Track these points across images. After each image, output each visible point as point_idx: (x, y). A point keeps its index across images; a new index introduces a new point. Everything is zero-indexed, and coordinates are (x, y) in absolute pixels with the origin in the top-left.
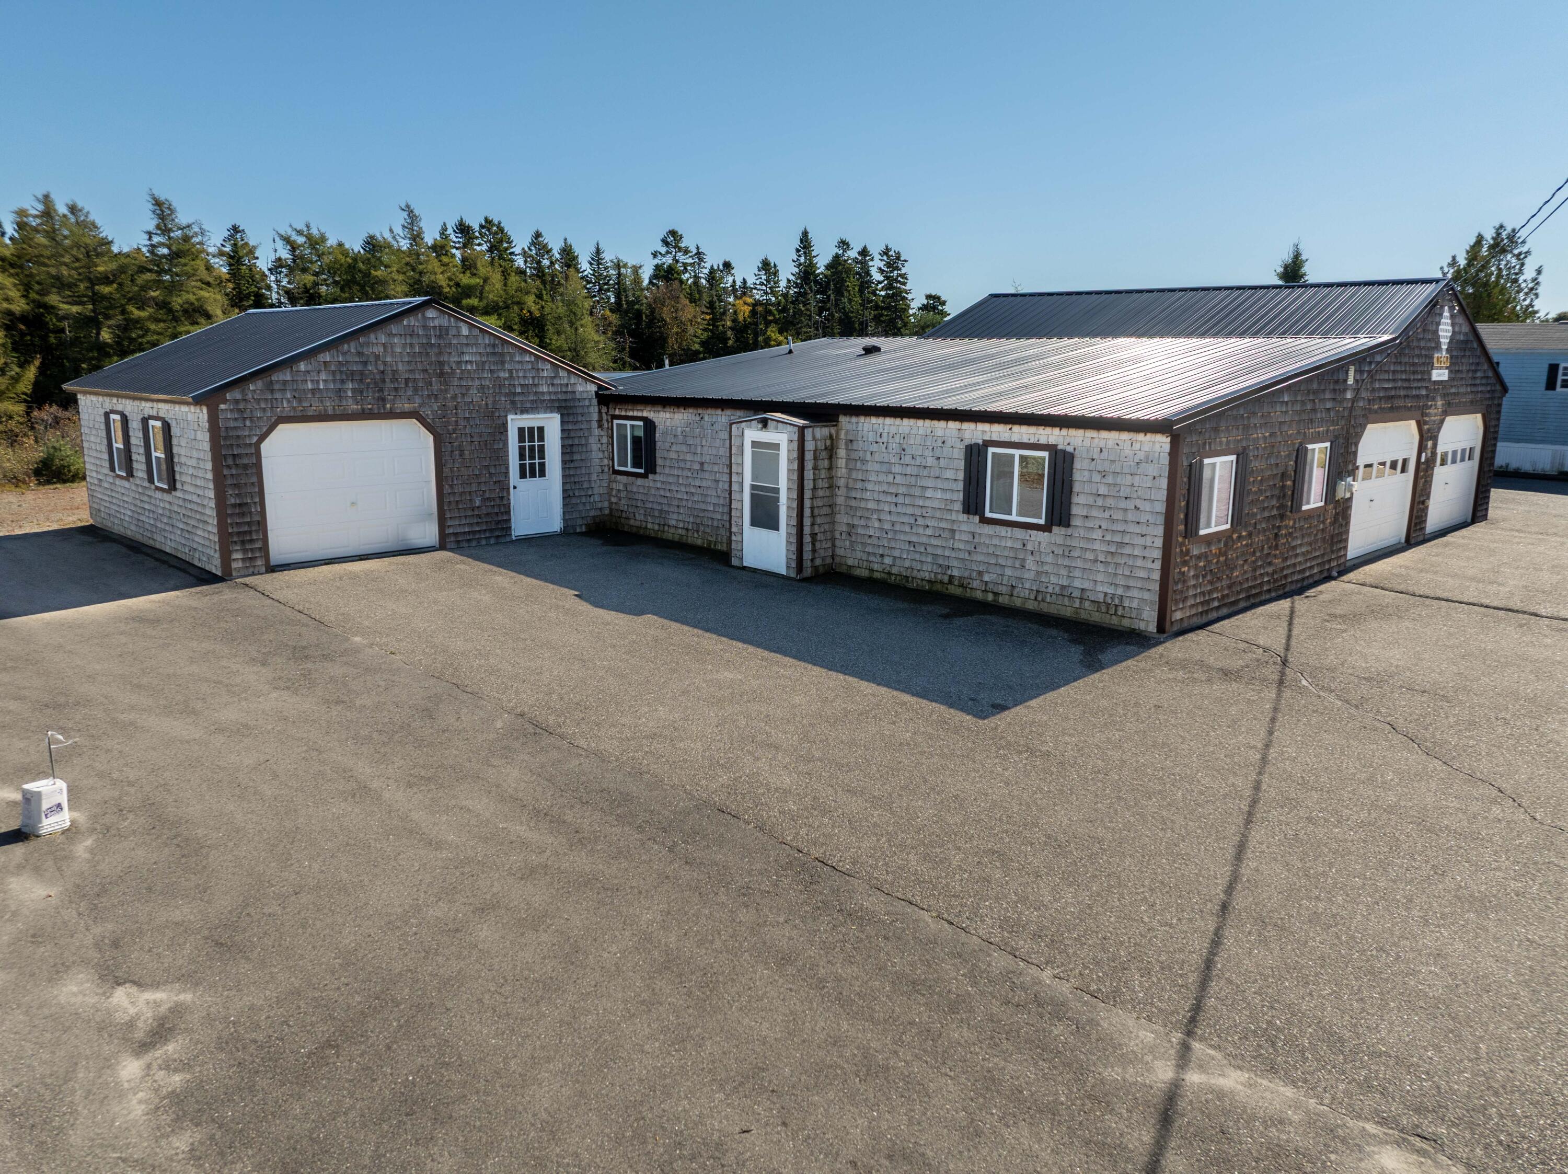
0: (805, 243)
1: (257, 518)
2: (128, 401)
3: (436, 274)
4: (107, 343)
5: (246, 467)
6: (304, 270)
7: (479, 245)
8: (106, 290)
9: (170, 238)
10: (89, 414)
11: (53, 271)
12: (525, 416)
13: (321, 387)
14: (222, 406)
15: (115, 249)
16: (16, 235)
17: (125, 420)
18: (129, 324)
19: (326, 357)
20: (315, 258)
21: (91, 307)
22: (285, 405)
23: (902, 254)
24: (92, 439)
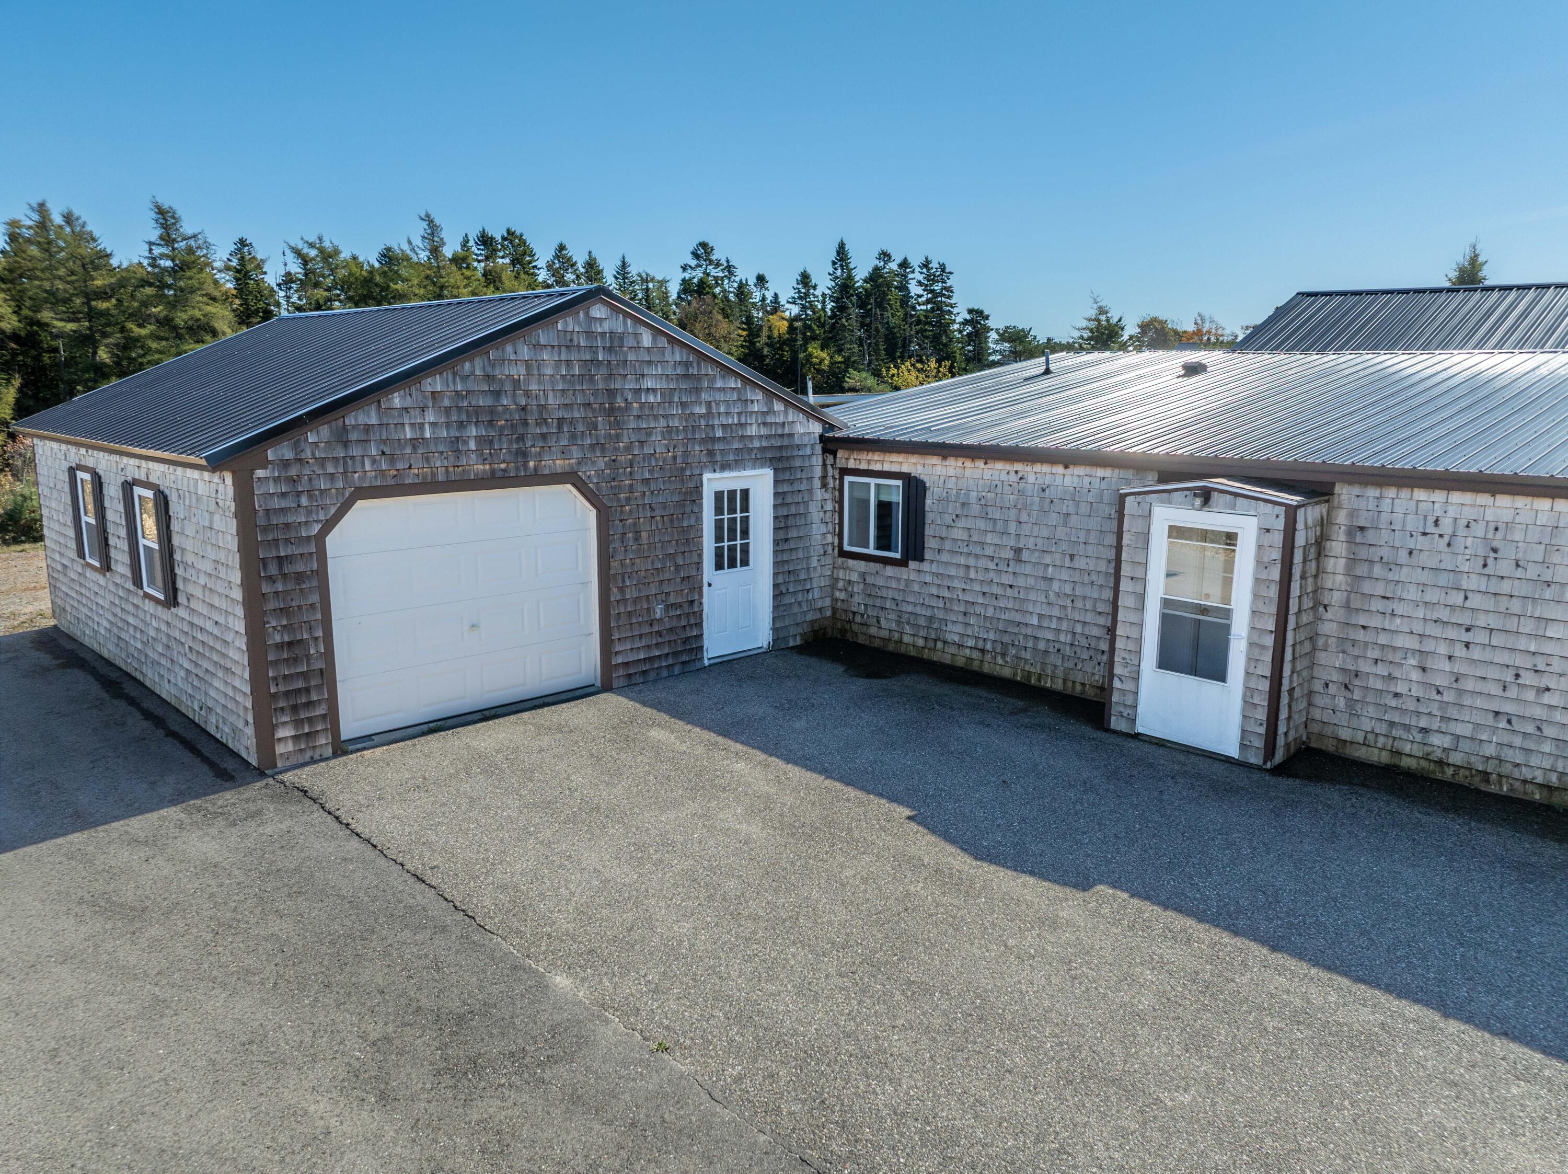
0: (842, 254)
1: (319, 665)
2: (101, 454)
3: (458, 288)
4: (105, 363)
5: (300, 577)
6: (317, 285)
7: (503, 257)
8: (103, 305)
9: (174, 249)
10: (49, 468)
11: (47, 285)
12: (726, 474)
13: (427, 435)
14: (260, 473)
15: (114, 262)
16: (8, 248)
17: (98, 483)
18: (130, 343)
19: (435, 383)
20: (327, 272)
21: (87, 324)
22: (368, 468)
23: (947, 266)
24: (54, 505)
